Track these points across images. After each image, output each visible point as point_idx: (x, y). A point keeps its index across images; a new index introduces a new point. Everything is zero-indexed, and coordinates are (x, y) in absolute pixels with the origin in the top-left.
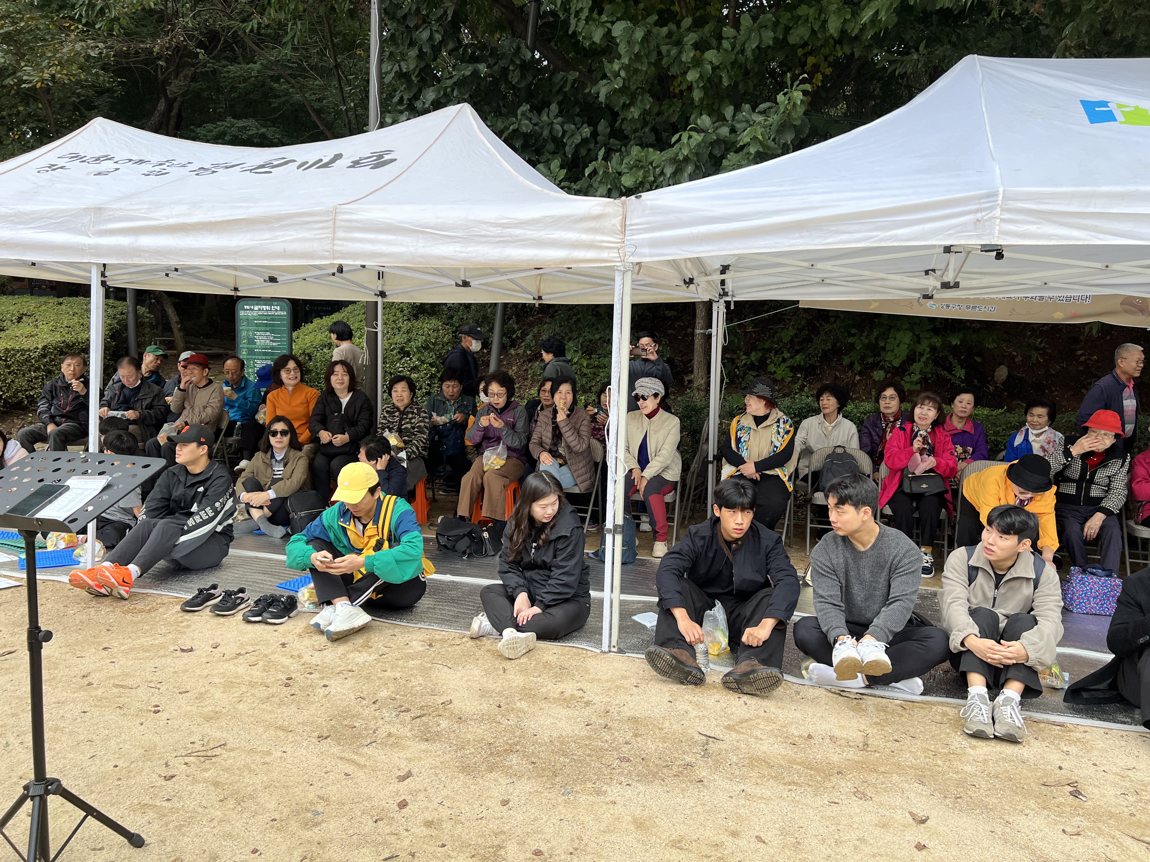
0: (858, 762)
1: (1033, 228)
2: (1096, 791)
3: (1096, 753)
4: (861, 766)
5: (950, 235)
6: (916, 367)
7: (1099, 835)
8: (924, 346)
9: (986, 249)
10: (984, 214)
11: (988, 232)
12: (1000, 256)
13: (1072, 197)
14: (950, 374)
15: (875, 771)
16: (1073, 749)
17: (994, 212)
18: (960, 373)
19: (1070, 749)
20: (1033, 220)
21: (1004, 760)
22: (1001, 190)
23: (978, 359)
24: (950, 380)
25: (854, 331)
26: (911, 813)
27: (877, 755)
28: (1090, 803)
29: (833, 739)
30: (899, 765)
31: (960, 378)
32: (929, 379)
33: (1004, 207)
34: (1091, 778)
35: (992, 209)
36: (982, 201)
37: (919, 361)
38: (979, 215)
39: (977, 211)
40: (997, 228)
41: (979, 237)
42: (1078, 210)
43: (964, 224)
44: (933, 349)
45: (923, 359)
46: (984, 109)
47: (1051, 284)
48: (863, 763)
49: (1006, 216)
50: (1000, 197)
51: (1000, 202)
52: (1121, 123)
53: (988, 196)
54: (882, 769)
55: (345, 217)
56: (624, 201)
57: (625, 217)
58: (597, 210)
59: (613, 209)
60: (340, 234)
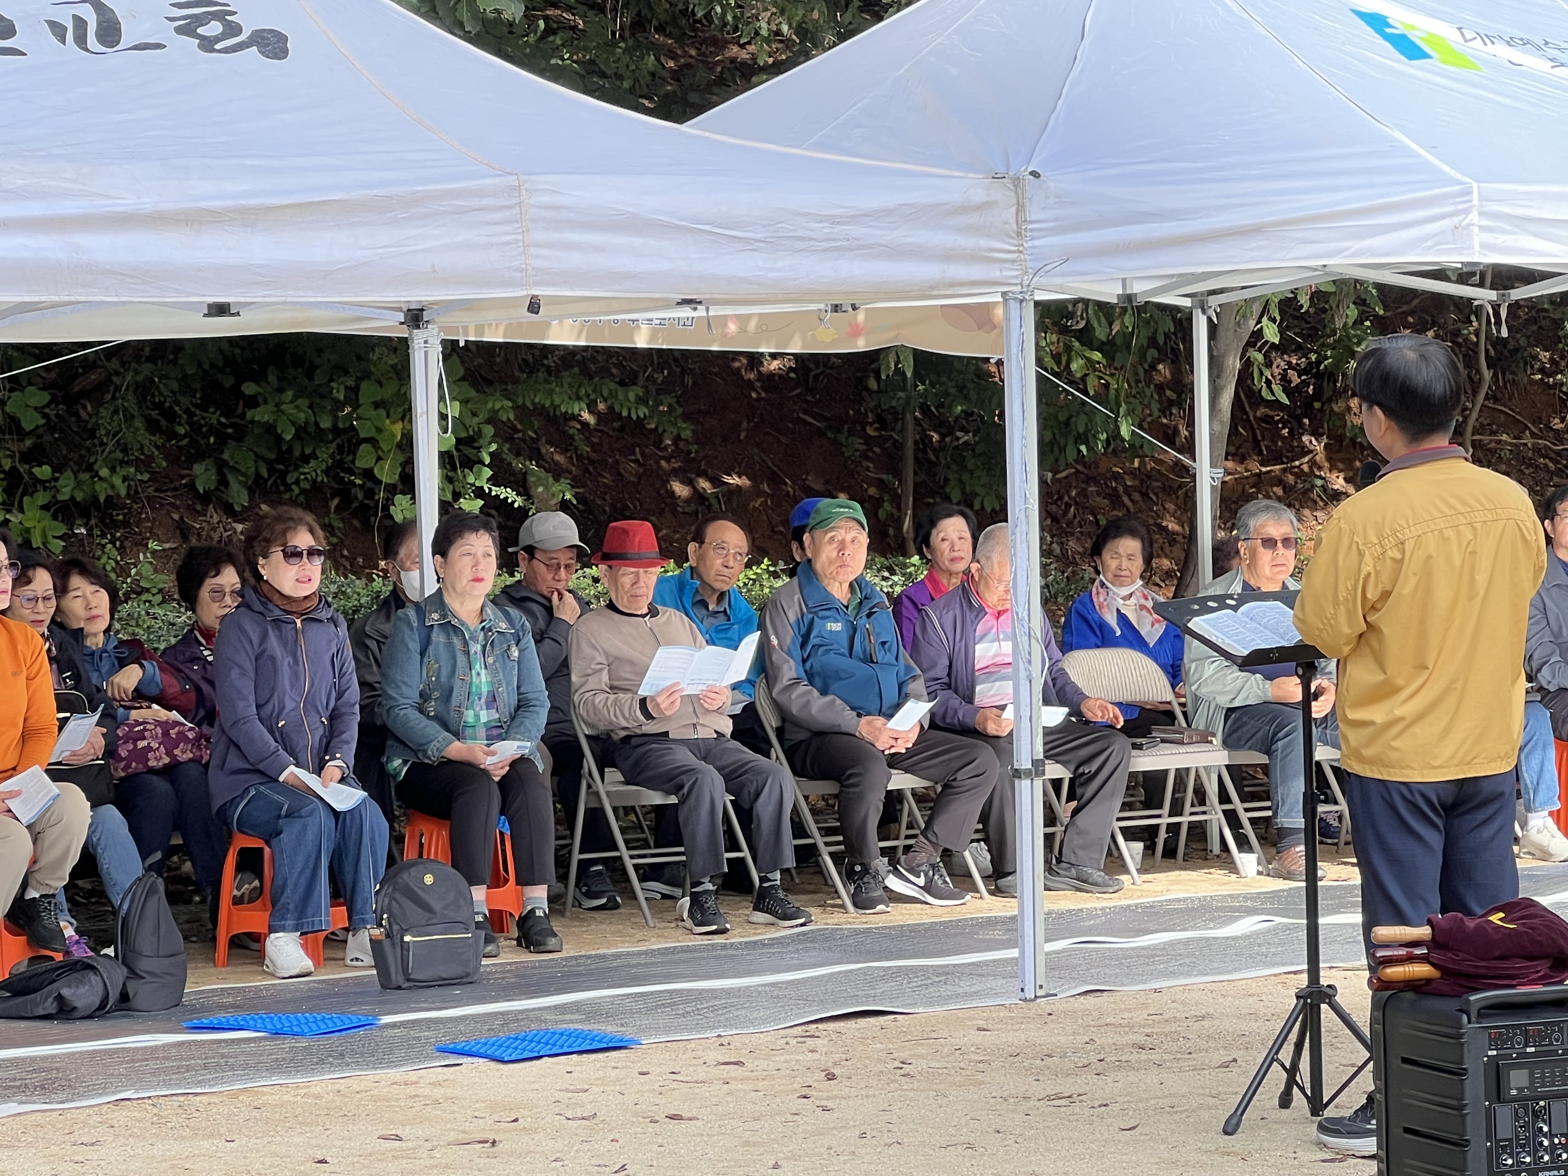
1: (1511, 241)
5: (1430, 248)
10: (1461, 218)
11: (1467, 244)
17: (1471, 216)
20: (1507, 228)
22: (1475, 187)
33: (1481, 209)
35: (1467, 212)
36: (1458, 200)
38: (1456, 220)
39: (1454, 214)
40: (1477, 239)
41: (1459, 251)
42: (1552, 216)
43: (1442, 233)
49: (1484, 222)
50: (1475, 197)
51: (1476, 202)
53: (1463, 194)
55: (546, 199)
56: (1017, 181)
57: (1020, 207)
58: (979, 195)
59: (1002, 194)
60: (540, 236)
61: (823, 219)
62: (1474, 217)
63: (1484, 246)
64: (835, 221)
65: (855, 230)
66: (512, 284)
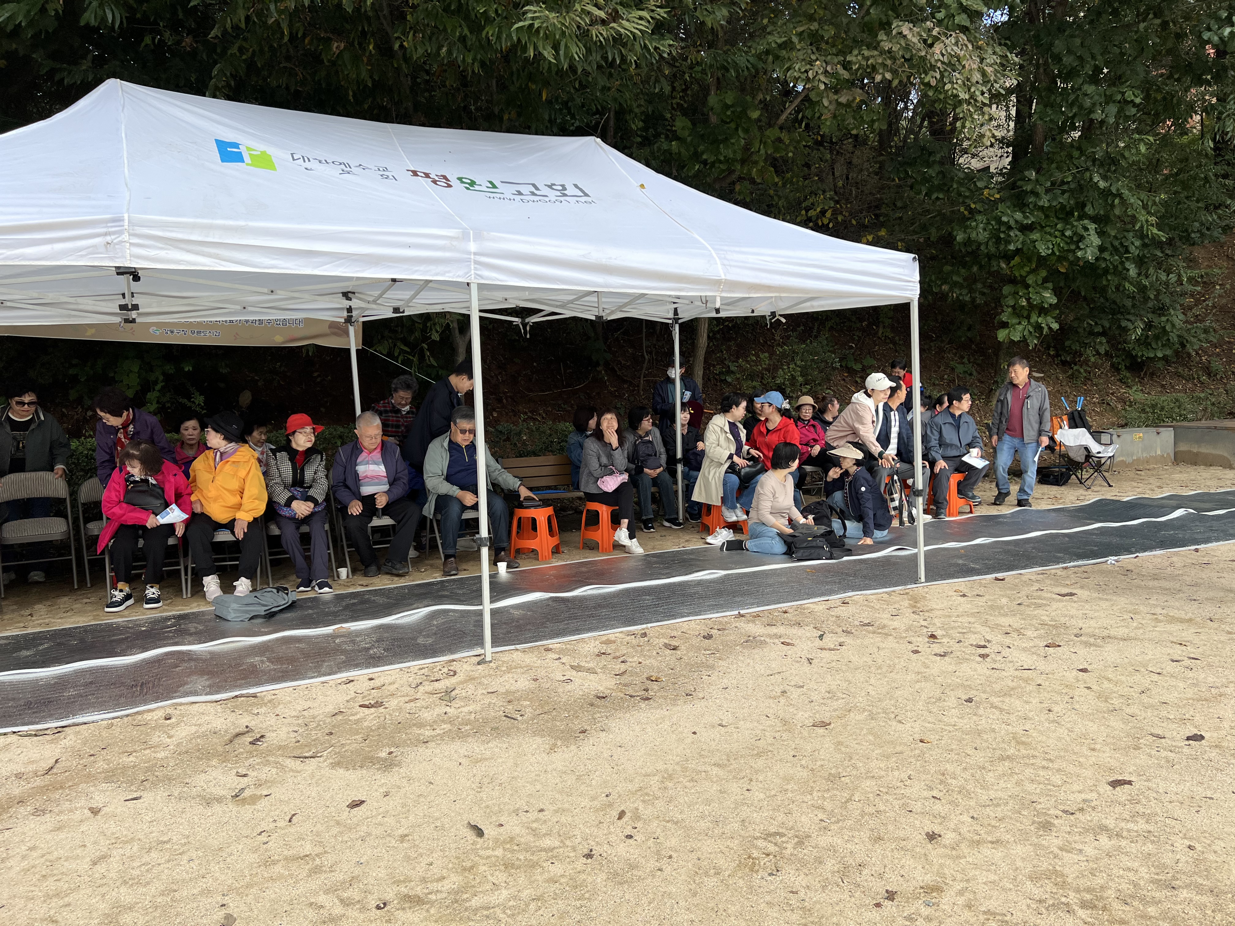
0: (44, 787)
1: (162, 254)
2: (274, 735)
3: (281, 706)
4: (43, 790)
5: (82, 256)
6: (152, 396)
7: (265, 766)
8: (157, 375)
9: (121, 271)
10: (113, 237)
11: (120, 254)
12: (136, 278)
13: (193, 227)
14: (190, 401)
15: (61, 787)
16: (263, 710)
17: (123, 236)
18: (200, 399)
19: (259, 711)
20: (160, 245)
21: (198, 737)
22: (126, 216)
23: (222, 385)
24: (191, 407)
25: (75, 361)
26: (90, 809)
27: (67, 774)
28: (265, 745)
29: (19, 776)
30: (89, 775)
31: (199, 405)
32: (169, 408)
33: (131, 231)
34: (272, 726)
35: (120, 233)
36: (109, 225)
37: (154, 390)
38: (109, 239)
39: (106, 234)
40: (128, 251)
41: (111, 259)
42: (200, 239)
43: (94, 246)
44: (168, 378)
45: (158, 387)
46: (123, 135)
47: (250, 309)
48: (48, 786)
49: (135, 240)
50: (126, 223)
51: (126, 227)
52: (247, 164)
53: (114, 220)
54: (70, 784)
62: (125, 237)
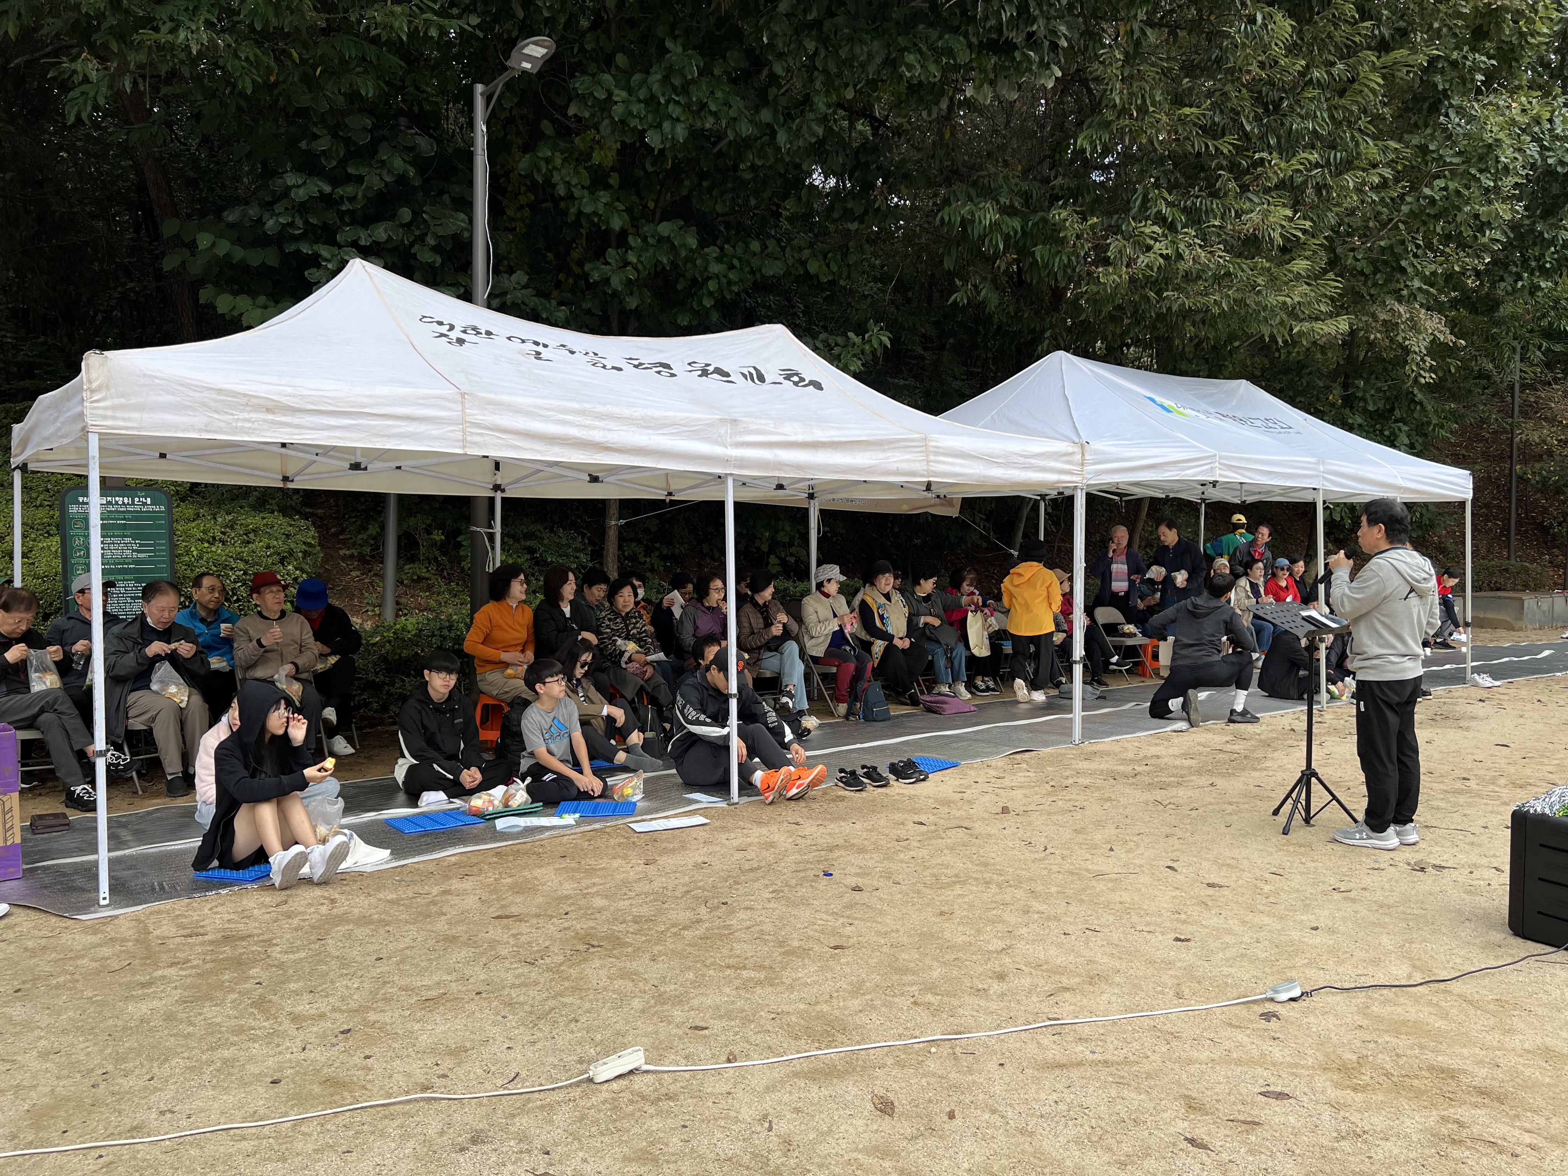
5: (1204, 475)
41: (1212, 476)
55: (934, 444)
56: (1082, 446)
57: (1083, 455)
58: (1070, 450)
59: (1077, 449)
60: (932, 458)
61: (1022, 456)
62: (1217, 464)
63: (1220, 475)
64: (1026, 457)
65: (1033, 461)
66: (923, 476)
